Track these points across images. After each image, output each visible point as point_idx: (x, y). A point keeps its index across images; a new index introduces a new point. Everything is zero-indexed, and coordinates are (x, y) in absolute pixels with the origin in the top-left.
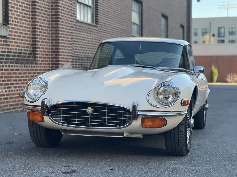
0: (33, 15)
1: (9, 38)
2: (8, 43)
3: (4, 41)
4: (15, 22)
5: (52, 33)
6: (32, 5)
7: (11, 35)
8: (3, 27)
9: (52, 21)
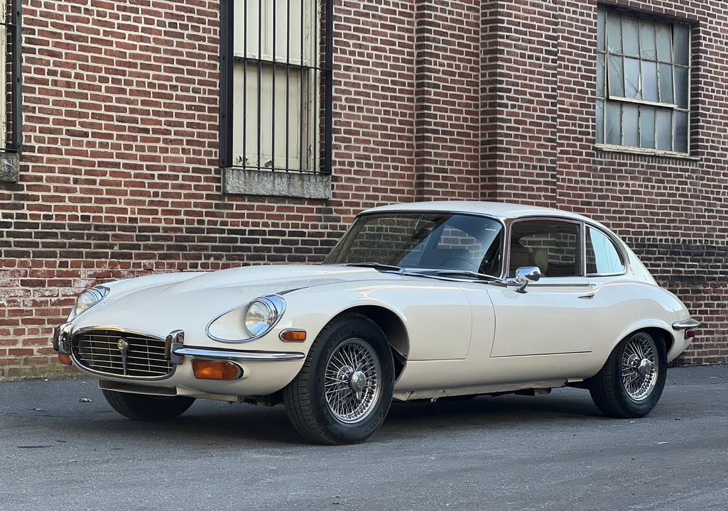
0: (418, 146)
1: (340, 204)
2: (334, 214)
3: (319, 211)
4: (360, 165)
5: (483, 187)
6: (418, 123)
7: (346, 196)
8: (313, 180)
9: (483, 157)
